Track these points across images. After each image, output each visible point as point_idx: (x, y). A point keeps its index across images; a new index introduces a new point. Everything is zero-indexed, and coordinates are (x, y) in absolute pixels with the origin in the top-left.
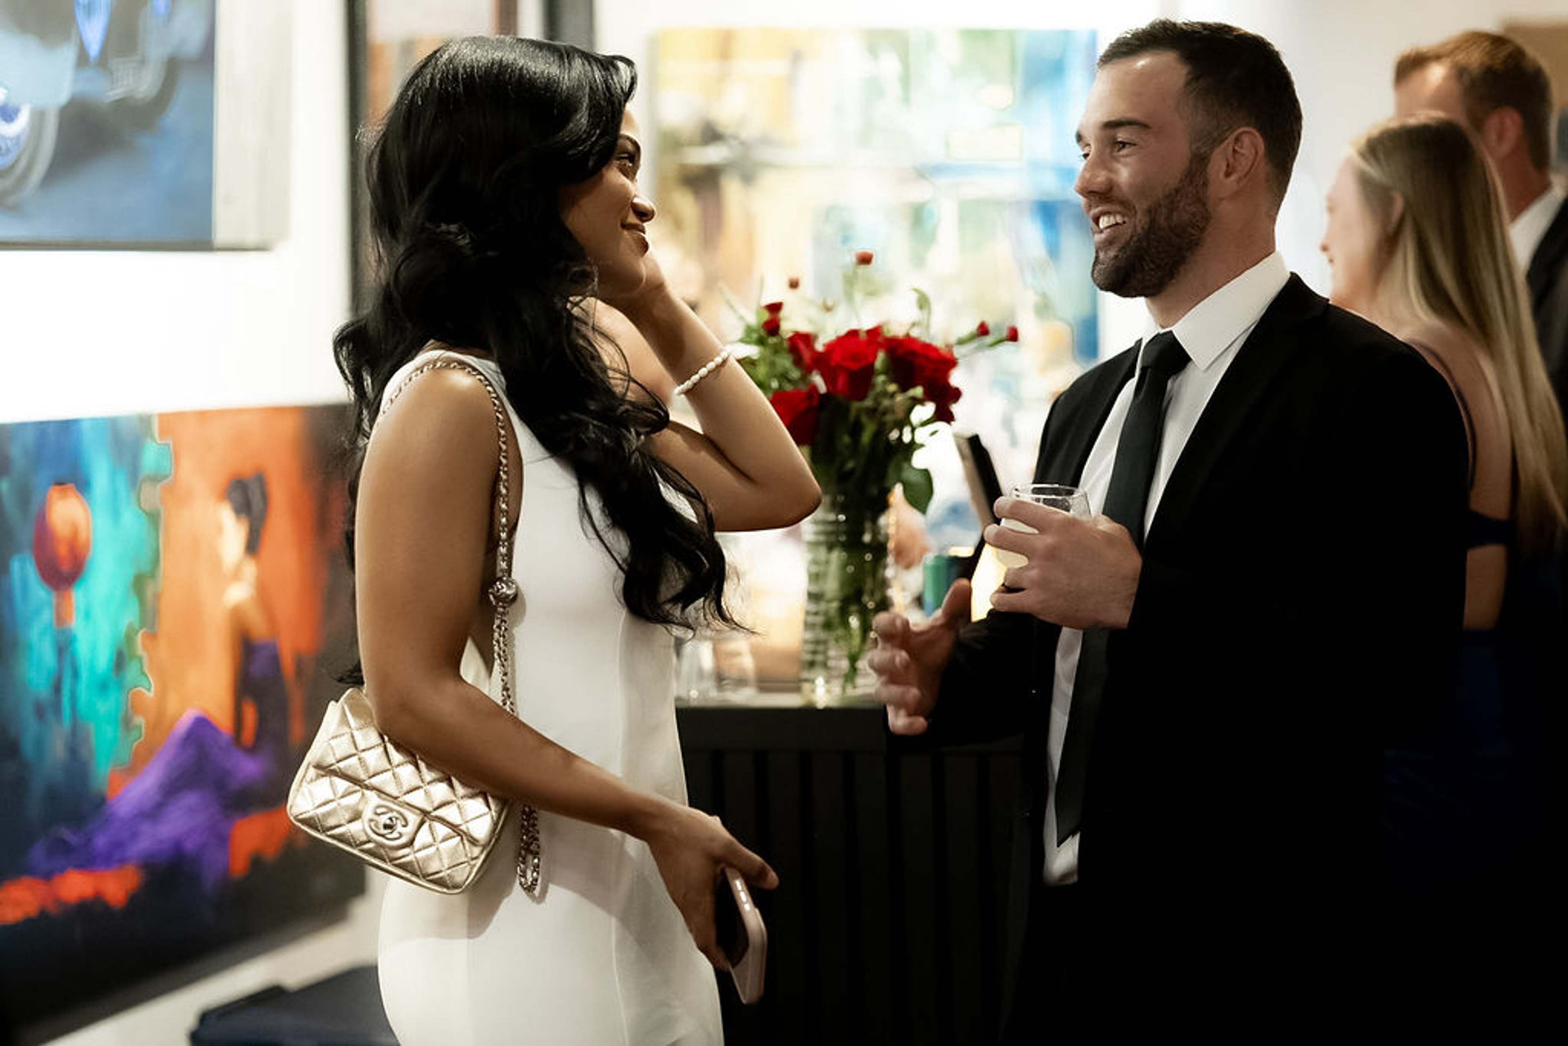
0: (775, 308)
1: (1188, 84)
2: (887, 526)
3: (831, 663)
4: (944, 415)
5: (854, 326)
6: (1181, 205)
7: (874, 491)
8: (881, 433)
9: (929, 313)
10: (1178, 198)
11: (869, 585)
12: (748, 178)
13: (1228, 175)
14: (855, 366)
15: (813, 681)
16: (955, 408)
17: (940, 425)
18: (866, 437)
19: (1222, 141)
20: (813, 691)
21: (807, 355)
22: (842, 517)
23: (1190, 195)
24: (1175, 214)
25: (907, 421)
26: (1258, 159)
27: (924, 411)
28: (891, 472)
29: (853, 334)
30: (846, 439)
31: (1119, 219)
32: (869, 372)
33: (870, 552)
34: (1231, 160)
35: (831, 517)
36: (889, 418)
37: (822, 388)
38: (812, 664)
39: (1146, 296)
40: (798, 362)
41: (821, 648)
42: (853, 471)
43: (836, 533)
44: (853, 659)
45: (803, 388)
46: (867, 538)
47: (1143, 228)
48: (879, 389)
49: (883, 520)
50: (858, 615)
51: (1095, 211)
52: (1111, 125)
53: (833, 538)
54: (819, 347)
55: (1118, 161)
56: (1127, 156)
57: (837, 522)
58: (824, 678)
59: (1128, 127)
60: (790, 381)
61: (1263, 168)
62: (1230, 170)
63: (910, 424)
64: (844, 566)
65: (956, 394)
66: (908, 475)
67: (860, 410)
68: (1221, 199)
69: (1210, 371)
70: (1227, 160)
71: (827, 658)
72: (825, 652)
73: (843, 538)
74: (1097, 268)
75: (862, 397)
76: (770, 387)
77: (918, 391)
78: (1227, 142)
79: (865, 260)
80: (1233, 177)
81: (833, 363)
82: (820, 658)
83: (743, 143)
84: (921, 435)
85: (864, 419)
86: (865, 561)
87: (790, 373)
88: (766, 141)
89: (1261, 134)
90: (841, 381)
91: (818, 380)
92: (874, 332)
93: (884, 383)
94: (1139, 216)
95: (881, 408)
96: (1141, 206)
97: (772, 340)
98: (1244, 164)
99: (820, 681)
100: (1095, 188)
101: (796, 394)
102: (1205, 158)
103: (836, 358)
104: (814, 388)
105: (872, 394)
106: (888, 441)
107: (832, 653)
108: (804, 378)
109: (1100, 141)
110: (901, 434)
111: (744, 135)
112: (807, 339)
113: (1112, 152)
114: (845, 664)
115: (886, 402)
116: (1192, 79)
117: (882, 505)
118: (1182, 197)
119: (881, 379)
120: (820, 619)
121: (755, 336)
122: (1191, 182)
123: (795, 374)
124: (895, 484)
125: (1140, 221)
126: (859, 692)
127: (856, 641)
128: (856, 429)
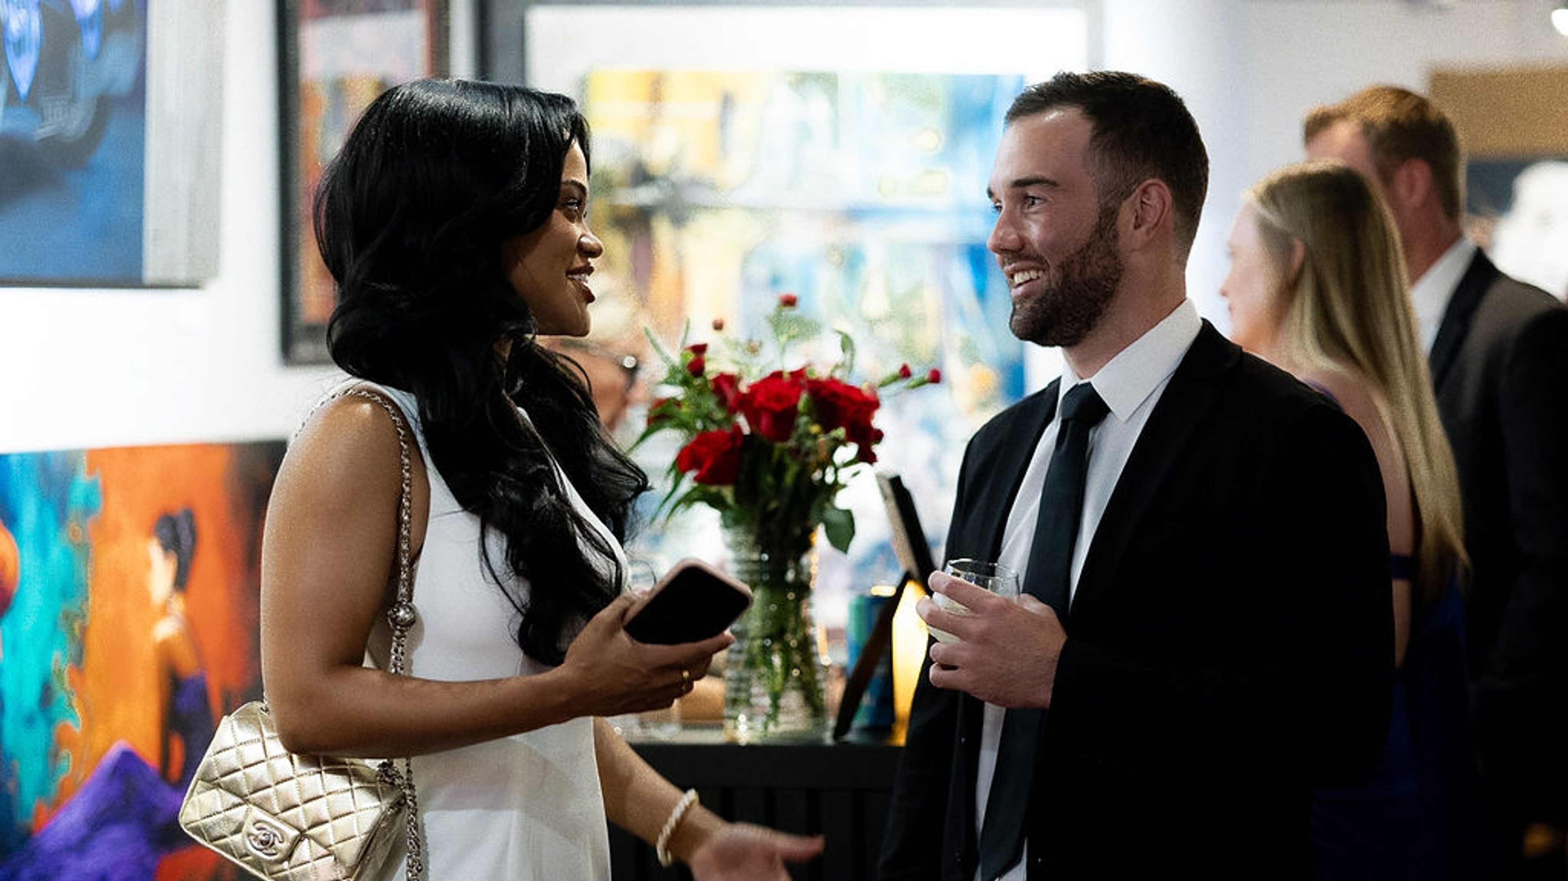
0: (699, 349)
1: (1094, 138)
2: (810, 565)
3: (754, 701)
4: (866, 456)
5: (776, 367)
6: (1094, 259)
7: (797, 531)
8: (804, 473)
9: (853, 355)
10: (1090, 252)
11: (792, 623)
12: (679, 219)
13: (1137, 226)
14: (777, 407)
15: (736, 718)
16: (877, 449)
17: (863, 466)
18: (789, 478)
19: (1130, 194)
20: (736, 728)
21: (731, 395)
22: (766, 557)
23: (1101, 249)
24: (1088, 269)
25: (830, 462)
26: (1166, 209)
27: (847, 452)
28: (814, 513)
29: (778, 375)
30: (770, 479)
31: (1033, 274)
32: (792, 413)
33: (793, 591)
34: (1139, 212)
35: (755, 556)
36: (812, 459)
37: (746, 430)
38: (734, 702)
39: (1062, 346)
40: (722, 403)
41: (743, 685)
42: (775, 511)
43: (761, 572)
44: (776, 697)
45: (727, 429)
46: (790, 576)
47: (1057, 283)
48: (801, 430)
49: (805, 560)
50: (781, 653)
51: (1008, 268)
52: (1020, 184)
53: (756, 577)
54: (743, 388)
55: (1030, 219)
56: (1036, 213)
57: (760, 561)
58: (746, 715)
59: (1038, 185)
60: (714, 422)
61: (1172, 217)
62: (1139, 221)
63: (833, 464)
64: (767, 603)
65: (878, 436)
66: (831, 515)
67: (783, 451)
68: (1133, 250)
69: (1130, 423)
70: (1136, 211)
71: (750, 695)
72: (747, 690)
73: (766, 577)
74: (1015, 318)
75: (786, 438)
76: (695, 428)
77: (841, 432)
78: (1134, 195)
79: (790, 302)
80: (1143, 229)
81: (756, 404)
82: (743, 695)
83: (674, 185)
84: (844, 475)
85: (788, 460)
86: (787, 599)
87: (714, 414)
88: (695, 182)
89: (1168, 185)
90: (764, 422)
91: (741, 420)
92: (798, 375)
93: (806, 424)
94: (1052, 271)
95: (804, 449)
96: (1053, 263)
97: (697, 382)
98: (1151, 218)
99: (742, 718)
100: (1007, 245)
101: (720, 433)
102: (1113, 213)
103: (760, 398)
104: (738, 429)
105: (795, 435)
106: (811, 481)
107: (755, 690)
108: (728, 419)
109: (1011, 198)
110: (824, 475)
111: (674, 177)
112: (731, 380)
113: (1022, 208)
114: (766, 701)
115: (809, 443)
116: (1098, 134)
117: (806, 545)
118: (1093, 252)
119: (804, 419)
120: (743, 657)
121: (680, 377)
122: (1101, 237)
123: (719, 415)
124: (817, 524)
125: (1054, 275)
126: (782, 728)
127: (779, 679)
128: (780, 470)
